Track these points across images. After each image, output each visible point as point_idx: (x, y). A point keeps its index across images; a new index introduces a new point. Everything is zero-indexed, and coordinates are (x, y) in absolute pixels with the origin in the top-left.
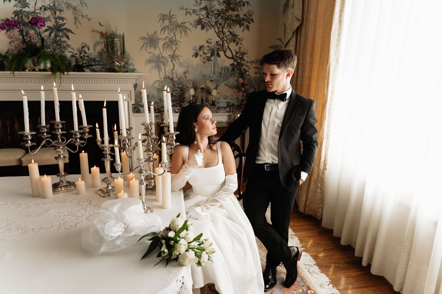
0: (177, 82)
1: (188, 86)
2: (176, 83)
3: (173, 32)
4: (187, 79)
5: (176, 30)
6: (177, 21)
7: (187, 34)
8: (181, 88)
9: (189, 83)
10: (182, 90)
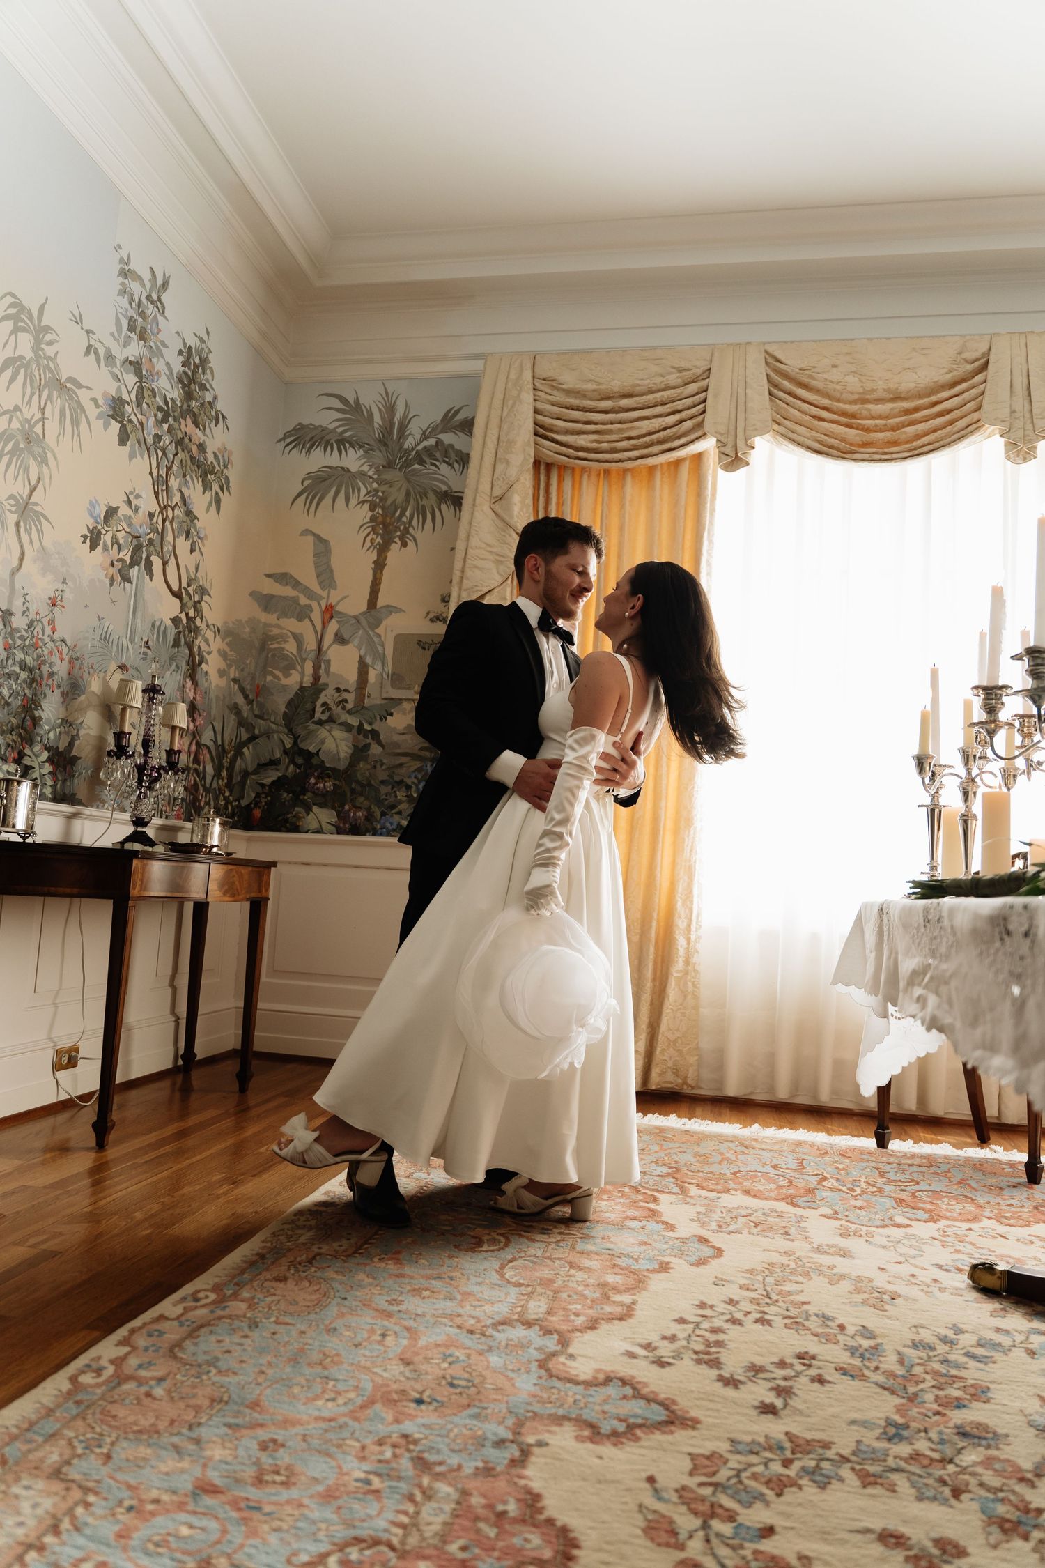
0: (21, 638)
1: (55, 669)
2: (19, 642)
3: (40, 397)
4: (56, 637)
5: (50, 397)
6: (59, 360)
7: (79, 435)
8: (31, 670)
9: (60, 652)
10: (33, 680)
